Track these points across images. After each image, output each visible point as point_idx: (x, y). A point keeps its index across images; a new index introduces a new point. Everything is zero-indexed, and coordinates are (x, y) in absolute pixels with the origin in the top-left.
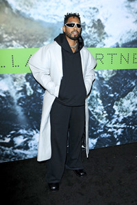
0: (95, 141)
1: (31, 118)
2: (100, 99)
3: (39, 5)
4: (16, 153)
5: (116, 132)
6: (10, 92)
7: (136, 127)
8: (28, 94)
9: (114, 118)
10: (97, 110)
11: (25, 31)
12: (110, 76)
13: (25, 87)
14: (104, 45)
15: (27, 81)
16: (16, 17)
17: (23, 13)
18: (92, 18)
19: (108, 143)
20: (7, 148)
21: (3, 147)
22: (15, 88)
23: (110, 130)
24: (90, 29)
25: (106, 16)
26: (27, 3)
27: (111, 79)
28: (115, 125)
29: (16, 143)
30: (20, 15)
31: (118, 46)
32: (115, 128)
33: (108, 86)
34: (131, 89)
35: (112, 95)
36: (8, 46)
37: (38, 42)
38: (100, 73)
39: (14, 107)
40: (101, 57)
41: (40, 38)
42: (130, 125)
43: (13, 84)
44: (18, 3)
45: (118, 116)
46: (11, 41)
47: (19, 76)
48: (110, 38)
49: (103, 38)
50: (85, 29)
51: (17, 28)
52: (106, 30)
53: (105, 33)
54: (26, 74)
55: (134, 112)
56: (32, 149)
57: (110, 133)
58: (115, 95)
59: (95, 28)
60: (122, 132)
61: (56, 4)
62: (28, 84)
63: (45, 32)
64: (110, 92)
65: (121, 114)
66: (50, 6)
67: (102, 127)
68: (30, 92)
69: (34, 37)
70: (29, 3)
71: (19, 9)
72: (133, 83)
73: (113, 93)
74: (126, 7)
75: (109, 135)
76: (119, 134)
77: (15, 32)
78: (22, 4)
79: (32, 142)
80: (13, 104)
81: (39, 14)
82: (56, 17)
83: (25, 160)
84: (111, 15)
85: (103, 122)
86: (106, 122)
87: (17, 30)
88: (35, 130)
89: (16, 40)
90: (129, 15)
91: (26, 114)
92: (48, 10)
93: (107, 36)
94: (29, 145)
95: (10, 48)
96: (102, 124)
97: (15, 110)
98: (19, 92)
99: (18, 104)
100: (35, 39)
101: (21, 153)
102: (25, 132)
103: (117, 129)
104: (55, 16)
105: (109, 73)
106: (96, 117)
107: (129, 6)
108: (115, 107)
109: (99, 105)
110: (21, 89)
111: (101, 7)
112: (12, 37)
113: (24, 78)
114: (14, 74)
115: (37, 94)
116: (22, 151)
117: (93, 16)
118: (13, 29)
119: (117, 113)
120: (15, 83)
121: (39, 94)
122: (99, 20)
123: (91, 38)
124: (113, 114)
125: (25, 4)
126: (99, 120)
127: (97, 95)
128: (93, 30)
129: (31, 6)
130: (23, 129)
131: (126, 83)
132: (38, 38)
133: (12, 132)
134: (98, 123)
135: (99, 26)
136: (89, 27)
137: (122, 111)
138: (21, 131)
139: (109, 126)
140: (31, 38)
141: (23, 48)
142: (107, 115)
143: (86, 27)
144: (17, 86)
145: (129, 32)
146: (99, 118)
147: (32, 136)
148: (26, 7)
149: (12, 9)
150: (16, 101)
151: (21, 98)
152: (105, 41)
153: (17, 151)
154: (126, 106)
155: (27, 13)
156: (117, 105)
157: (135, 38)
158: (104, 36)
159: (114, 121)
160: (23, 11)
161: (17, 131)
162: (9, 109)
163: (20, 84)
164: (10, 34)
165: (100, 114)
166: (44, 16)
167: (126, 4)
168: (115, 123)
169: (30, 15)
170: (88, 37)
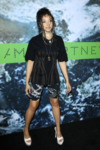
1: (9, 100)
3: (15, 9)
5: (79, 110)
7: (95, 106)
8: (7, 80)
9: (77, 99)
11: (4, 29)
12: (73, 65)
13: (4, 75)
14: (68, 40)
15: (6, 70)
18: (58, 19)
19: (73, 119)
23: (74, 108)
25: (69, 17)
26: (5, 7)
27: (74, 67)
28: (78, 105)
32: (78, 106)
33: (72, 73)
34: (90, 75)
35: (75, 80)
37: (15, 39)
42: (90, 104)
45: (81, 97)
48: (72, 35)
49: (67, 35)
52: (69, 28)
53: (68, 31)
54: (5, 64)
55: (93, 93)
56: (11, 126)
57: (74, 111)
58: (78, 80)
59: (61, 27)
60: (84, 110)
61: (28, 8)
62: (7, 72)
63: (20, 30)
64: (74, 77)
65: (83, 95)
66: (24, 10)
67: (68, 106)
68: (9, 79)
69: (11, 34)
70: (7, 7)
72: (92, 70)
73: (76, 79)
74: (85, 10)
75: (73, 113)
76: (82, 111)
79: (11, 120)
81: (15, 16)
82: (29, 19)
84: (73, 16)
88: (13, 110)
90: (87, 16)
92: (22, 13)
93: (70, 33)
94: (8, 123)
96: (68, 104)
100: (12, 36)
103: (80, 107)
104: (28, 17)
105: (72, 63)
106: (63, 98)
107: (87, 10)
108: (78, 90)
111: (65, 10)
113: (3, 68)
115: (14, 81)
117: (59, 17)
119: (79, 94)
121: (16, 80)
122: (63, 21)
124: (77, 95)
126: (65, 101)
127: (63, 80)
129: (9, 9)
130: (3, 109)
131: (86, 70)
132: (15, 35)
134: (65, 103)
137: (83, 92)
139: (73, 105)
140: (9, 35)
141: (2, 43)
142: (71, 96)
145: (88, 30)
146: (65, 99)
148: (4, 10)
152: (68, 37)
154: (87, 89)
155: (6, 15)
156: (79, 88)
157: (92, 34)
158: (68, 33)
159: (77, 101)
166: (19, 17)
167: (85, 8)
168: (79, 103)
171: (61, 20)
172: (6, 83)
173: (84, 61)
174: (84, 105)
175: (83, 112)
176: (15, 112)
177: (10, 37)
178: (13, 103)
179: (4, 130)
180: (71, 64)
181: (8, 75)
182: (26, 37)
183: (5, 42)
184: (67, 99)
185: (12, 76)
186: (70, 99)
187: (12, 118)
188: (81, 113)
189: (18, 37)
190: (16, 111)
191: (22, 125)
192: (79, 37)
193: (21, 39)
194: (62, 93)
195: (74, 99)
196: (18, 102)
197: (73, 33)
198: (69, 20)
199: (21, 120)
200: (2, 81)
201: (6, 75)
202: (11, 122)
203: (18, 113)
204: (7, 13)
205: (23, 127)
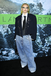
0: (36, 54)
1: (10, 43)
2: (40, 36)
4: (3, 58)
5: (46, 50)
6: (2, 32)
8: (9, 33)
9: (45, 45)
10: (38, 41)
11: (9, 7)
12: (44, 27)
13: (8, 30)
14: (42, 14)
15: (9, 28)
18: (37, 2)
22: (4, 30)
23: (43, 50)
24: (36, 7)
25: (43, 1)
27: (44, 28)
28: (45, 48)
29: (3, 53)
31: (48, 14)
32: (45, 49)
33: (43, 31)
35: (45, 35)
36: (1, 13)
37: (14, 12)
38: (40, 25)
39: (3, 39)
40: (40, 18)
41: (15, 10)
43: (3, 29)
45: (47, 44)
46: (3, 11)
47: (6, 26)
48: (45, 11)
49: (42, 11)
50: (34, 6)
51: (5, 5)
52: (43, 7)
53: (43, 9)
54: (8, 25)
56: (10, 56)
57: (43, 51)
58: (46, 35)
59: (38, 6)
62: (9, 29)
63: (17, 7)
64: (44, 34)
65: (48, 43)
67: (40, 48)
69: (12, 9)
73: (45, 34)
75: (42, 52)
77: (5, 7)
79: (10, 53)
80: (2, 37)
82: (22, 1)
83: (7, 61)
84: (45, 1)
85: (40, 46)
86: (42, 46)
87: (5, 6)
88: (11, 48)
89: (5, 10)
91: (8, 42)
93: (44, 10)
94: (9, 55)
95: (2, 14)
96: (40, 47)
97: (3, 40)
98: (5, 32)
99: (5, 37)
100: (13, 10)
101: (5, 58)
102: (7, 49)
103: (46, 49)
106: (37, 44)
109: (39, 39)
110: (6, 31)
112: (3, 9)
113: (8, 27)
114: (3, 25)
116: (5, 57)
117: (38, 1)
118: (4, 6)
119: (46, 43)
120: (4, 28)
122: (40, 3)
123: (37, 10)
124: (45, 43)
126: (39, 45)
127: (38, 35)
128: (38, 7)
130: (6, 48)
132: (14, 10)
133: (2, 49)
135: (40, 5)
136: (36, 6)
137: (48, 42)
138: (5, 49)
139: (43, 48)
140: (11, 10)
141: (8, 14)
142: (42, 43)
143: (35, 6)
144: (5, 30)
146: (39, 44)
147: (10, 51)
150: (4, 36)
151: (6, 35)
152: (42, 12)
153: (4, 57)
156: (46, 39)
158: (42, 10)
159: (45, 46)
161: (4, 48)
162: (1, 39)
163: (6, 29)
164: (2, 8)
165: (39, 43)
166: (17, 1)
168: (46, 47)
170: (35, 10)
171: (39, 3)
172: (9, 34)
173: (50, 25)
174: (49, 48)
175: (48, 52)
176: (12, 49)
177: (12, 11)
178: (12, 45)
179: (6, 58)
180: (43, 26)
181: (10, 30)
182: (20, 11)
183: (9, 13)
184: (40, 45)
185: (12, 31)
186: (41, 45)
187: (11, 53)
188: (47, 53)
189: (16, 11)
190: (13, 49)
191: (15, 56)
192: (48, 12)
193: (17, 12)
194: (37, 41)
195: (43, 45)
196: (14, 45)
197: (45, 10)
198: (43, 3)
200: (7, 33)
201: (9, 30)
202: (10, 54)
203: (14, 50)
205: (16, 57)
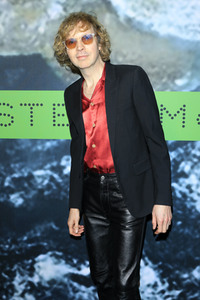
3: (172, 6)
11: (140, 56)
16: (125, 30)
17: (140, 23)
20: (83, 288)
21: (75, 284)
30: (133, 27)
37: (164, 80)
41: (169, 71)
44: (130, 4)
63: (180, 59)
66: (193, 8)
69: (156, 69)
71: (131, 14)
78: (137, 5)
81: (170, 24)
87: (125, 56)
92: (188, 16)
100: (158, 74)
125: (143, 5)
129: (155, 9)
132: (165, 71)
140: (151, 71)
149: (118, 16)
155: (147, 22)
160: (139, 19)
166: (180, 28)
169: (152, 25)
176: (146, 264)
182: (192, 77)
189: (173, 77)
190: (150, 263)
193: (180, 82)
199: (161, 287)
203: (155, 269)
204: (150, 18)
